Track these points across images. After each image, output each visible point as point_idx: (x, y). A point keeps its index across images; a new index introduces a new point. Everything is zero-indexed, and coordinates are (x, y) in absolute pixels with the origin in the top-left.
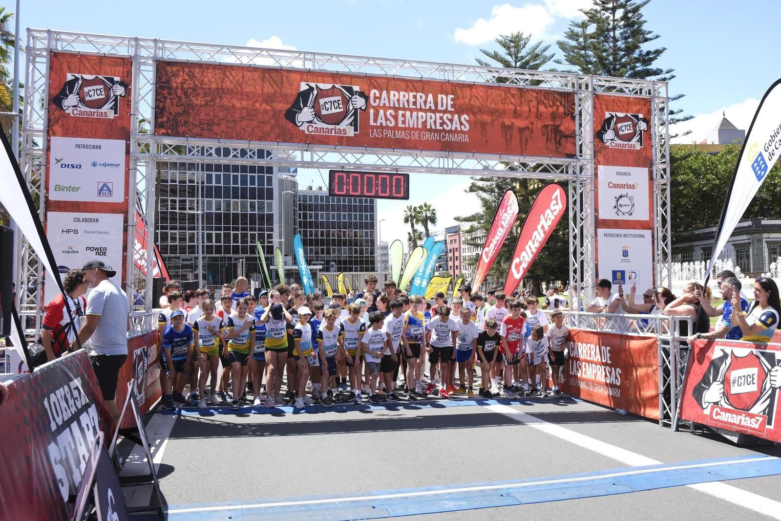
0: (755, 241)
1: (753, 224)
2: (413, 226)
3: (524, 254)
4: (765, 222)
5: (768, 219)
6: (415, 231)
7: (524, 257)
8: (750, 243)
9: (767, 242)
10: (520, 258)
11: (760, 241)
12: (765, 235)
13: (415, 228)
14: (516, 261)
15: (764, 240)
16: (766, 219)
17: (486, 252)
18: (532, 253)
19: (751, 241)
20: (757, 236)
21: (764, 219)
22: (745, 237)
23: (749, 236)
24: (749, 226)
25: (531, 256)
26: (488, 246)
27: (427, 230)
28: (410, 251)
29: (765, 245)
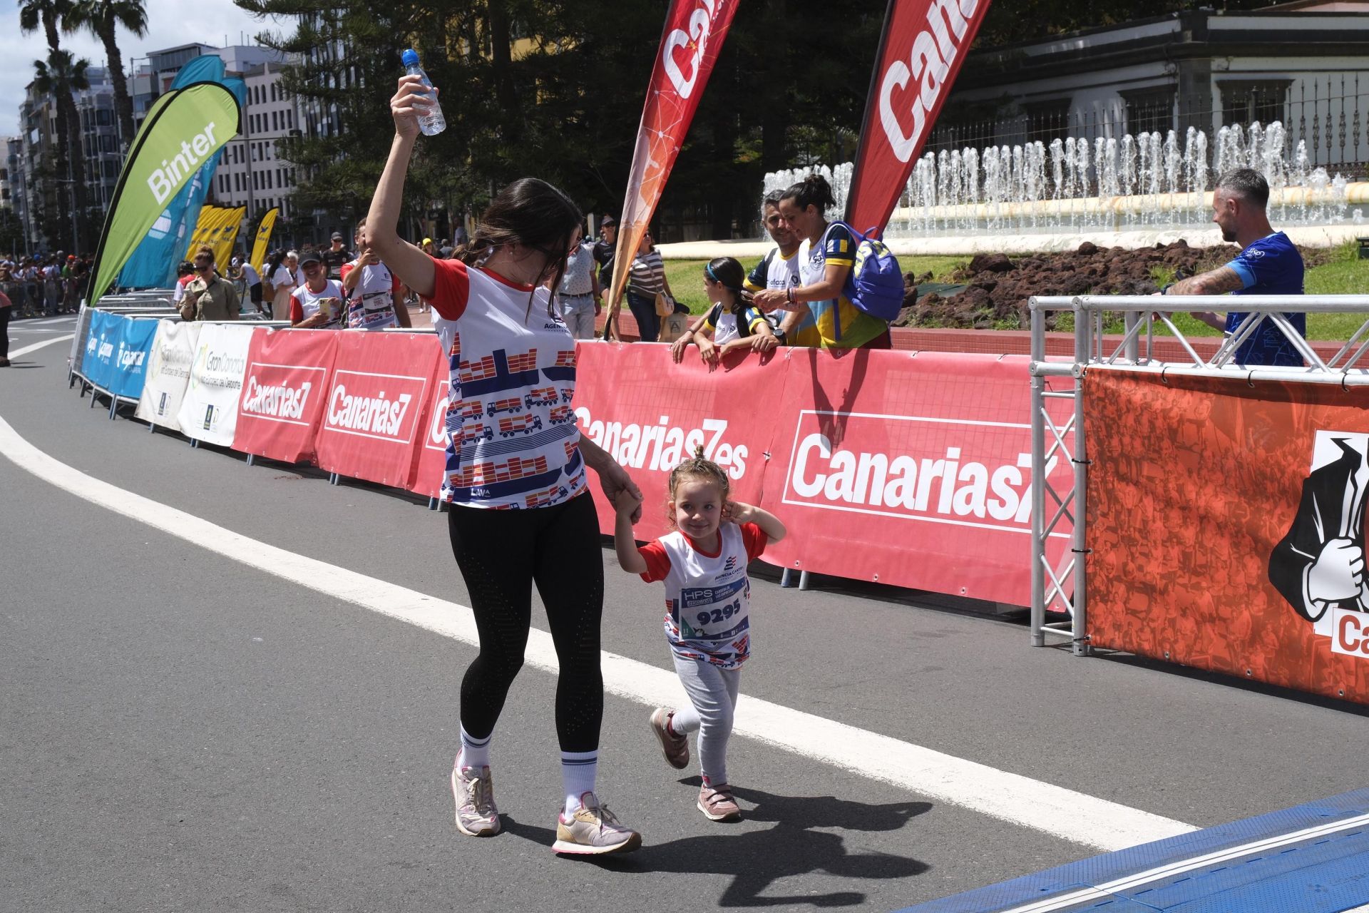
0: (1191, 83)
1: (1184, 29)
2: (53, 39)
3: (922, 43)
4: (1219, 22)
5: (1225, 14)
6: (59, 58)
7: (923, 58)
8: (1173, 88)
9: (1221, 84)
10: (908, 62)
11: (1203, 79)
12: (1217, 63)
13: (61, 47)
14: (896, 74)
15: (1214, 77)
16: (1220, 12)
17: (677, 48)
18: (954, 39)
19: (1177, 80)
20: (1195, 63)
21: (1215, 14)
22: (1159, 69)
23: (1172, 66)
24: (1174, 36)
25: (951, 53)
26: (685, 26)
27: (113, 52)
28: (30, 129)
29: (1216, 93)
